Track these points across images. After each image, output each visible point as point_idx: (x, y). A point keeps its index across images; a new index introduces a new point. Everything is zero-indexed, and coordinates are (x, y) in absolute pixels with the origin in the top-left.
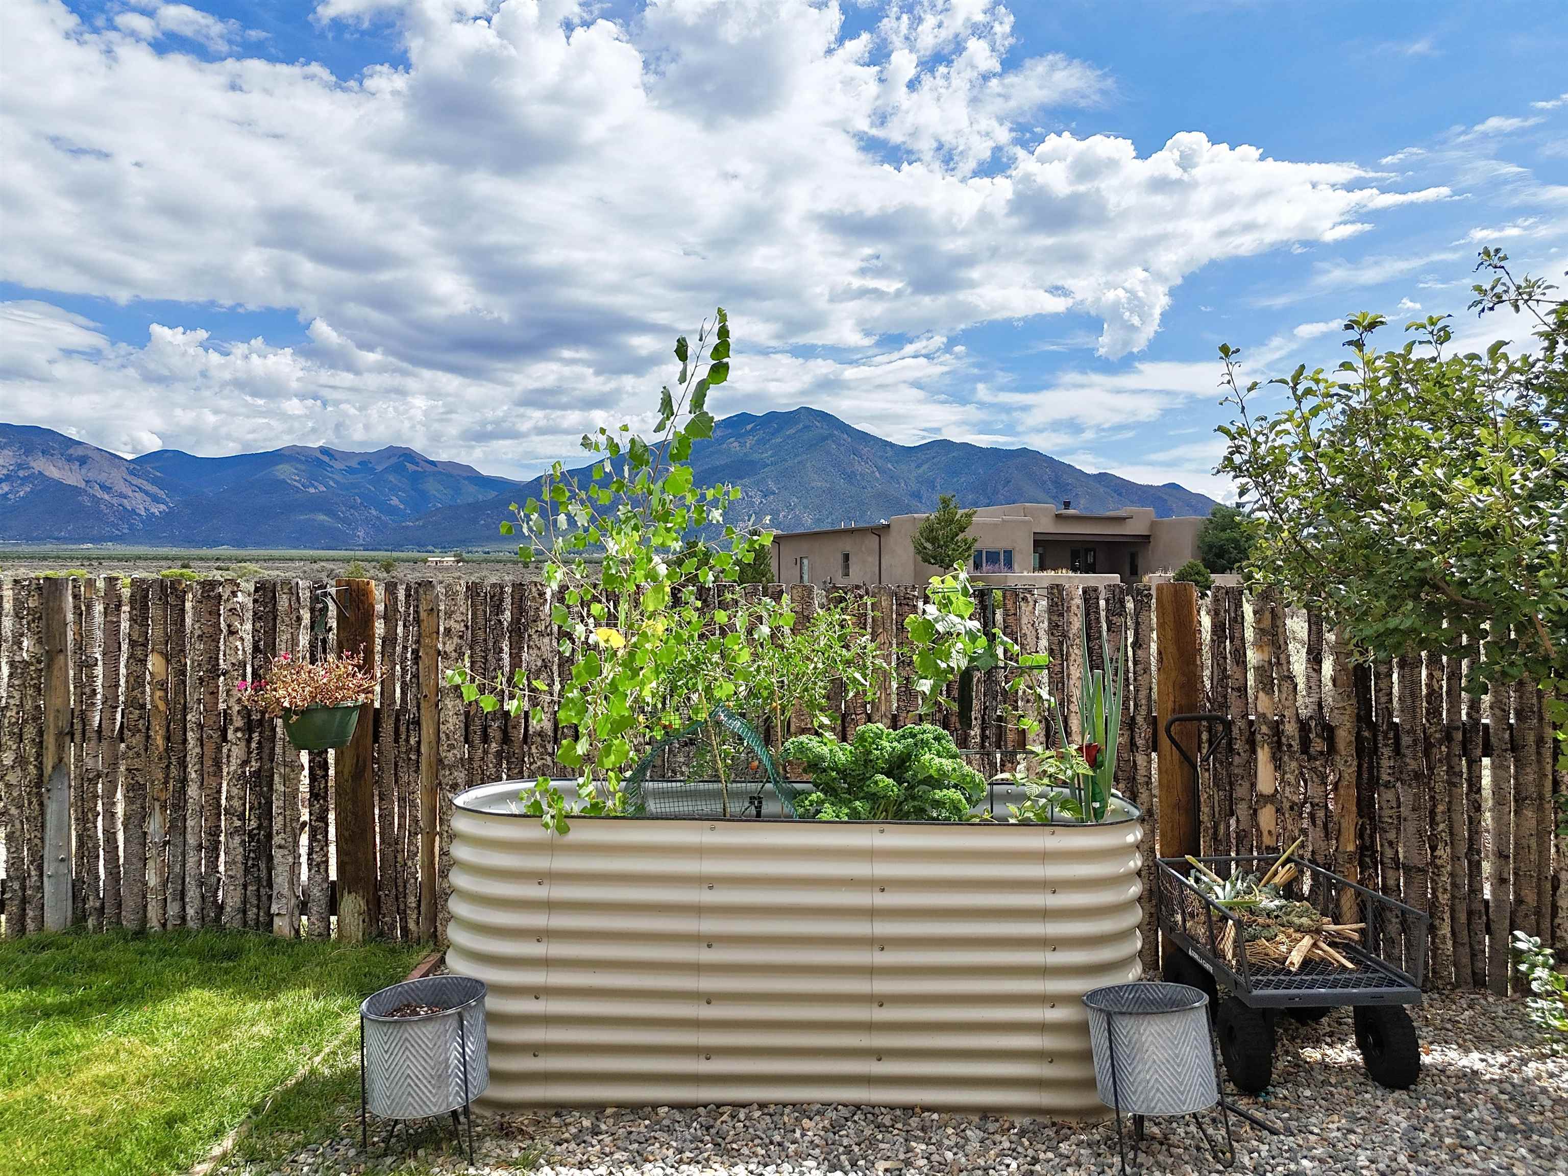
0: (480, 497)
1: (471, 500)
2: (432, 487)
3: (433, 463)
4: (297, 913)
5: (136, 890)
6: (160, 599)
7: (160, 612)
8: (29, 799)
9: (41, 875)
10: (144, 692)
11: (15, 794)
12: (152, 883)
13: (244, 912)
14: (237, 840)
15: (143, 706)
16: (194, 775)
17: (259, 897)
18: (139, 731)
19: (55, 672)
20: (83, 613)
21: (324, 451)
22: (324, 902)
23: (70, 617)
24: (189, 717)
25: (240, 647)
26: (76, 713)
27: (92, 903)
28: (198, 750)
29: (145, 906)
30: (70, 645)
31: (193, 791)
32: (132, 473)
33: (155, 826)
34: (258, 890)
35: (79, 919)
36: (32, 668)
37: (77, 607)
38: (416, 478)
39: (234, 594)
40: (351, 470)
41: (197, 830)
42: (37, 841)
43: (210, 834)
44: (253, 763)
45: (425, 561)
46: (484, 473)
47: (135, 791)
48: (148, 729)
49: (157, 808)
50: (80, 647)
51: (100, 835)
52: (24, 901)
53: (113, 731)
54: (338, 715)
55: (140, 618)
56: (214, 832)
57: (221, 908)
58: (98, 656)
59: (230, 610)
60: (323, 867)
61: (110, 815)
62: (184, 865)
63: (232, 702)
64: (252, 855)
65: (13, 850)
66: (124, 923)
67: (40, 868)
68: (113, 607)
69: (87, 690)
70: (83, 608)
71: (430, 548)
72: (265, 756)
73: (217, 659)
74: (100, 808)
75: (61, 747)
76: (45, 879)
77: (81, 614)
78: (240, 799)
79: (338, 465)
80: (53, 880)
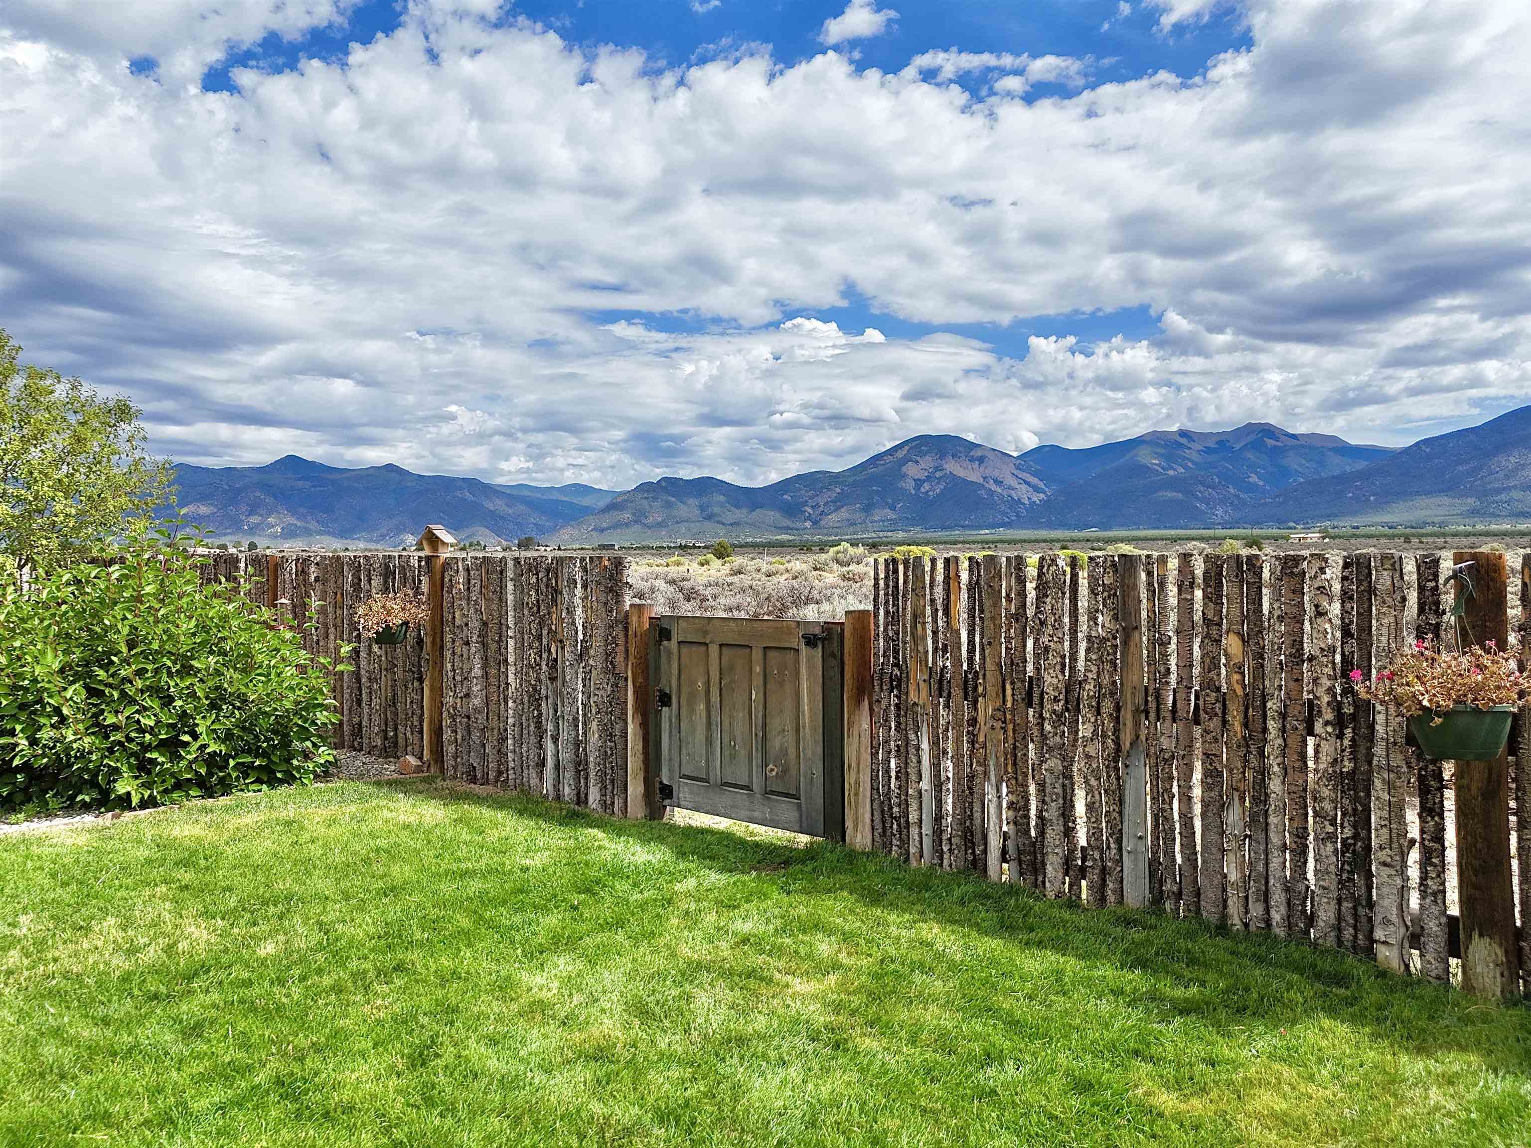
0: (1348, 469)
1: (1336, 473)
2: (1293, 462)
3: (1294, 436)
4: (1407, 945)
5: (1216, 882)
6: (1237, 576)
7: (1236, 590)
8: (1108, 773)
9: (1120, 849)
10: (1219, 674)
11: (1094, 766)
12: (1233, 877)
13: (1339, 930)
14: (1330, 847)
15: (1218, 689)
16: (1276, 769)
17: (1356, 916)
18: (1216, 715)
19: (1131, 650)
20: (1157, 590)
21: (1183, 433)
22: (1443, 938)
23: (1144, 595)
24: (1269, 704)
25: (1329, 630)
26: (1151, 691)
27: (1168, 886)
28: (1280, 741)
29: (1225, 901)
30: (1144, 623)
31: (1275, 786)
32: (1017, 468)
33: (1234, 817)
34: (1355, 908)
35: (1158, 899)
36: (1109, 644)
37: (1150, 584)
38: (1276, 452)
39: (1322, 570)
40: (1208, 451)
41: (1281, 828)
42: (1115, 815)
43: (1297, 836)
44: (1346, 763)
45: (1287, 538)
46: (1353, 441)
47: (1212, 775)
48: (1224, 713)
49: (1236, 799)
50: (1153, 625)
51: (1176, 816)
52: (1104, 871)
53: (1188, 712)
54: (1488, 719)
55: (1214, 597)
56: (1301, 835)
57: (1311, 920)
58: (1171, 634)
59: (1318, 588)
60: (1440, 897)
61: (1186, 799)
62: (1267, 864)
63: (1320, 692)
64: (1346, 867)
65: (1093, 820)
66: (1204, 914)
67: (1119, 842)
68: (1186, 584)
69: (1162, 669)
70: (1156, 585)
71: (1292, 524)
72: (1361, 755)
73: (1302, 643)
74: (1175, 789)
75: (1137, 724)
76: (1125, 854)
77: (1154, 591)
78: (1332, 801)
79: (1197, 446)
80: (1132, 856)
